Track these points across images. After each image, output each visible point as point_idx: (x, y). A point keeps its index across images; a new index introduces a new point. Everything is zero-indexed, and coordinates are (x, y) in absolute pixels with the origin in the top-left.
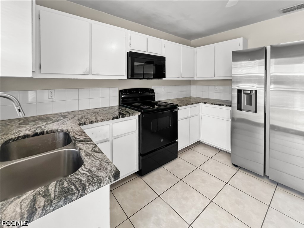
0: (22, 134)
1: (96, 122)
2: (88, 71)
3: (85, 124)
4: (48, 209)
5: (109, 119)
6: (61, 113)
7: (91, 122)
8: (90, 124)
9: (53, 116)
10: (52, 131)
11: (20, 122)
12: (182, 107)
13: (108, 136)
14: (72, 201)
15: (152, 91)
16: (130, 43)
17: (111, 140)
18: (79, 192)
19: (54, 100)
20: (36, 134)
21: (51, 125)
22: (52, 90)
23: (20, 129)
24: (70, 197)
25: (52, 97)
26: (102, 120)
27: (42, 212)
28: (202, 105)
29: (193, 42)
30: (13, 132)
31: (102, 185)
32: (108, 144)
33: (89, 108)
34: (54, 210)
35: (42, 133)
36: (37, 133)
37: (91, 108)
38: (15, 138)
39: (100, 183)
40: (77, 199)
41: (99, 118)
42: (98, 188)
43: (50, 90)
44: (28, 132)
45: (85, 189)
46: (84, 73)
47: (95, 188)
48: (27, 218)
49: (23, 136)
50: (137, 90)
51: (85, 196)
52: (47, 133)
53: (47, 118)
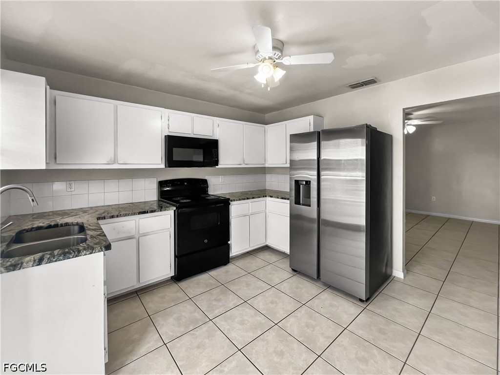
0: (35, 226)
1: (117, 216)
2: (113, 160)
3: (105, 219)
4: (52, 259)
5: (134, 214)
6: (81, 209)
7: (112, 217)
8: (110, 218)
9: (72, 211)
10: (67, 224)
11: (34, 217)
12: (237, 201)
13: (133, 233)
14: (70, 258)
15: (205, 182)
16: (169, 124)
17: (137, 238)
18: (75, 253)
19: (73, 193)
20: (50, 227)
21: (67, 219)
22: (72, 182)
23: (34, 223)
24: (68, 255)
25: (71, 190)
26: (126, 215)
27: (48, 261)
28: (268, 199)
29: (267, 116)
30: (26, 225)
31: (94, 252)
32: (134, 241)
33: (118, 203)
34: (56, 261)
35: (56, 226)
36: (51, 225)
37: (120, 203)
38: (29, 229)
39: (93, 250)
40: (73, 258)
41: (122, 213)
42: (91, 253)
43: (69, 182)
44: (41, 225)
45: (80, 252)
46: (108, 162)
47: (88, 253)
48: (38, 262)
49: (36, 227)
50: (182, 181)
51: (80, 257)
52: (62, 225)
53: (64, 213)
